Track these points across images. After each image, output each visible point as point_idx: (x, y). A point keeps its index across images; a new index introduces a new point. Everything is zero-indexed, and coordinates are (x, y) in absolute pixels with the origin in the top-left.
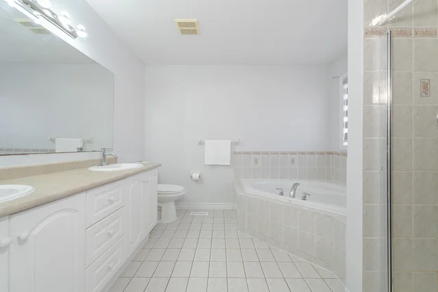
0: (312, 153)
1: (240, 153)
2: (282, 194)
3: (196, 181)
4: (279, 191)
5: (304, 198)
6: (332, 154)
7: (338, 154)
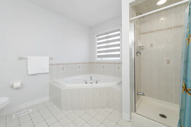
0: (83, 63)
1: (53, 65)
2: (86, 83)
3: (18, 88)
4: (85, 82)
5: (97, 83)
6: (92, 63)
7: (94, 63)
